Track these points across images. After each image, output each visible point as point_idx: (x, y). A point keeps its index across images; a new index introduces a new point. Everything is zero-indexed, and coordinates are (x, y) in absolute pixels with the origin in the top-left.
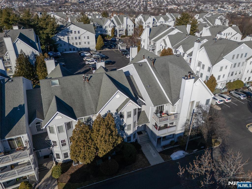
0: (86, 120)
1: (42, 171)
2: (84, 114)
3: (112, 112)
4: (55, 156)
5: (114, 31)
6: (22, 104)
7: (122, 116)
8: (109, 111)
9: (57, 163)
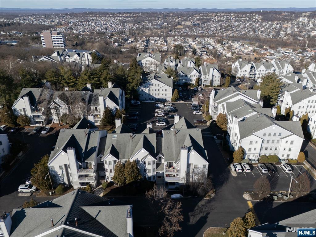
0: (125, 161)
1: (99, 183)
2: (124, 158)
3: (139, 159)
4: (107, 178)
5: (199, 80)
6: (96, 146)
7: (145, 163)
8: (138, 159)
9: (107, 182)
